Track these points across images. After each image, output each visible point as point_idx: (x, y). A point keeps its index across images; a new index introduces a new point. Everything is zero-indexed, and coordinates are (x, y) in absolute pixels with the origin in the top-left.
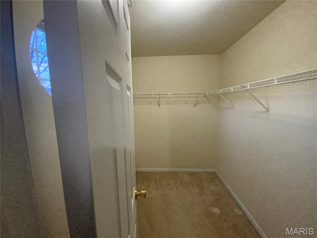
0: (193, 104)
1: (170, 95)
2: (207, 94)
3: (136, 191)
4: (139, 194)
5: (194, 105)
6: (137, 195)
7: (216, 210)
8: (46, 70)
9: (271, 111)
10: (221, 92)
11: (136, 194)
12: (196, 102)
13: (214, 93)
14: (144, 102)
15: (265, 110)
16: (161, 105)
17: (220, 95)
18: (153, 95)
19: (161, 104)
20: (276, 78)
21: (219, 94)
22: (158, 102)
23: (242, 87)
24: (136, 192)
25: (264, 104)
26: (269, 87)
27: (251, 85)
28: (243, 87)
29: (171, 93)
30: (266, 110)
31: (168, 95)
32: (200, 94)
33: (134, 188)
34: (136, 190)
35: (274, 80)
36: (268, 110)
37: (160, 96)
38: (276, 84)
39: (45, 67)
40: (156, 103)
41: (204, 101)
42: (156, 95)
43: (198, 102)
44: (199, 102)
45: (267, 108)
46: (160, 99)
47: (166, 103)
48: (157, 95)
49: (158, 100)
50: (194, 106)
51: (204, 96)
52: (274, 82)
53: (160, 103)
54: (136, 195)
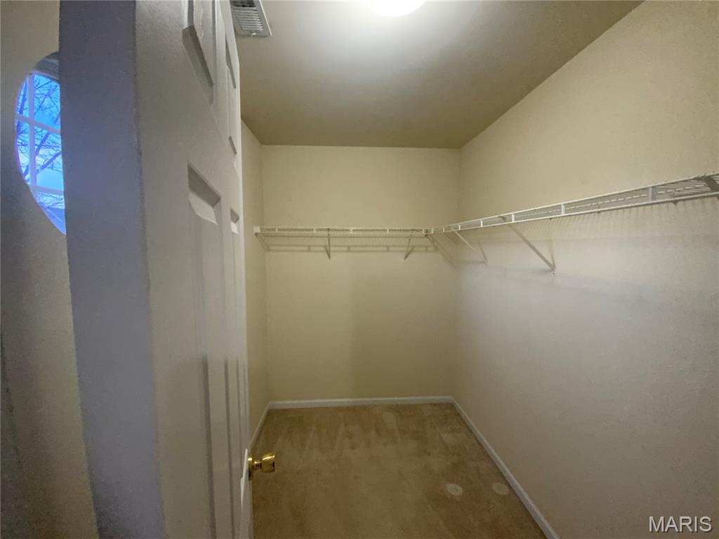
0: (402, 251)
1: (354, 230)
2: (432, 232)
3: (250, 459)
4: (257, 465)
5: (404, 254)
6: (253, 467)
7: (454, 490)
8: (49, 166)
9: (558, 269)
10: (460, 229)
11: (249, 465)
12: (410, 249)
13: (445, 230)
14: (283, 246)
15: (547, 267)
16: (332, 254)
17: (459, 235)
18: (315, 232)
19: (334, 251)
20: (564, 205)
21: (456, 233)
22: (325, 247)
23: (501, 219)
24: (249, 461)
25: (544, 255)
26: (552, 220)
27: (520, 216)
28: (504, 218)
29: (353, 228)
30: (549, 268)
31: (349, 230)
32: (418, 231)
33: (247, 450)
34: (249, 456)
35: (560, 208)
36: (553, 267)
37: (330, 232)
38: (563, 214)
39: (50, 158)
40: (323, 249)
41: (427, 247)
42: (320, 230)
43: (413, 247)
44: (416, 249)
45: (551, 262)
46: (331, 239)
47: (346, 249)
48: (324, 230)
49: (327, 244)
50: (406, 257)
51: (426, 236)
52: (561, 211)
53: (332, 249)
54: (249, 469)
